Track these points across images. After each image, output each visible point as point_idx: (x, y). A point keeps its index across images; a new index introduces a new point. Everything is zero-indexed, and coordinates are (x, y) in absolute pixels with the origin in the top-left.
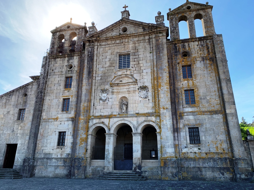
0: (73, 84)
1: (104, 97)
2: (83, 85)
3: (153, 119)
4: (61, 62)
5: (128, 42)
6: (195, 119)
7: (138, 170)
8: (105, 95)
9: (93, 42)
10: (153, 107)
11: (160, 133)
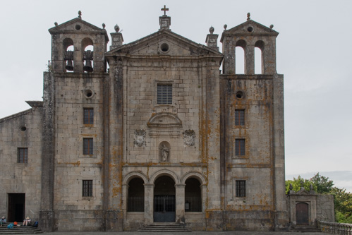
0: (95, 118)
1: (140, 140)
2: (111, 121)
3: (200, 170)
4: (74, 84)
5: (170, 67)
6: (243, 172)
7: (181, 222)
8: (141, 137)
9: (120, 60)
10: (200, 157)
11: (206, 185)
